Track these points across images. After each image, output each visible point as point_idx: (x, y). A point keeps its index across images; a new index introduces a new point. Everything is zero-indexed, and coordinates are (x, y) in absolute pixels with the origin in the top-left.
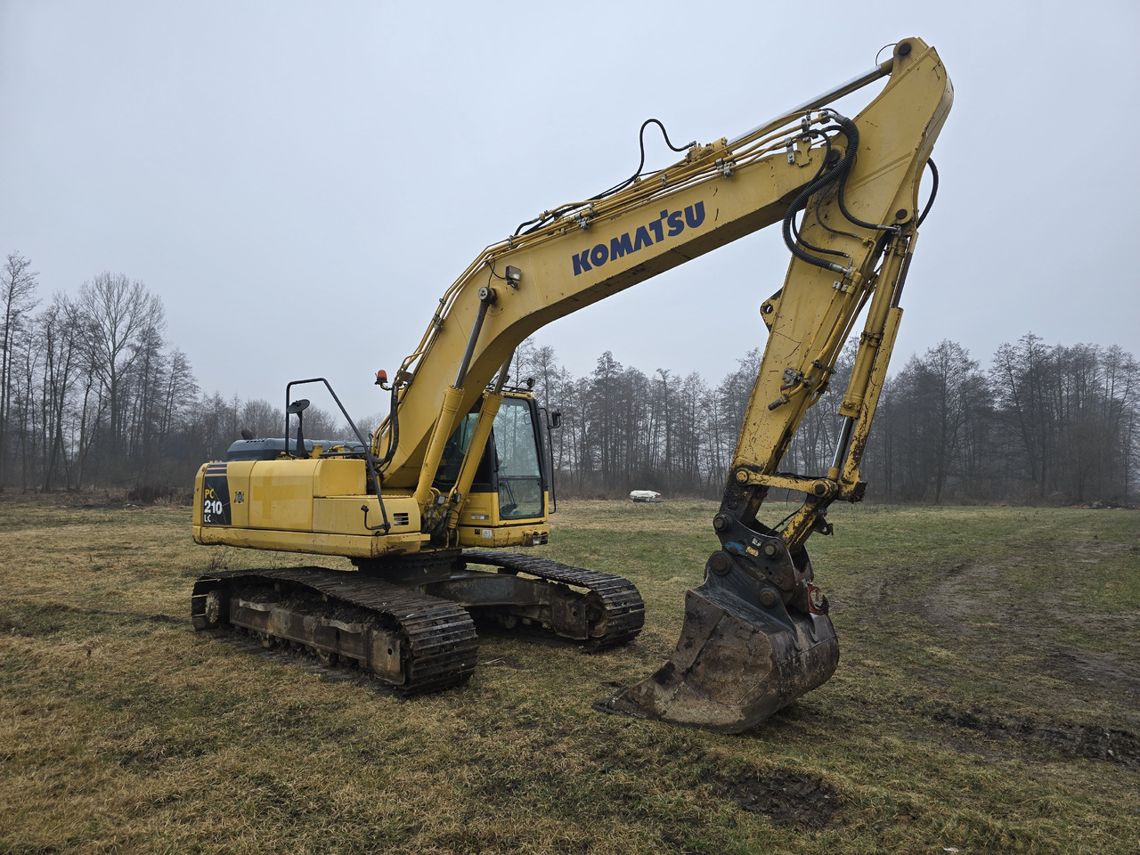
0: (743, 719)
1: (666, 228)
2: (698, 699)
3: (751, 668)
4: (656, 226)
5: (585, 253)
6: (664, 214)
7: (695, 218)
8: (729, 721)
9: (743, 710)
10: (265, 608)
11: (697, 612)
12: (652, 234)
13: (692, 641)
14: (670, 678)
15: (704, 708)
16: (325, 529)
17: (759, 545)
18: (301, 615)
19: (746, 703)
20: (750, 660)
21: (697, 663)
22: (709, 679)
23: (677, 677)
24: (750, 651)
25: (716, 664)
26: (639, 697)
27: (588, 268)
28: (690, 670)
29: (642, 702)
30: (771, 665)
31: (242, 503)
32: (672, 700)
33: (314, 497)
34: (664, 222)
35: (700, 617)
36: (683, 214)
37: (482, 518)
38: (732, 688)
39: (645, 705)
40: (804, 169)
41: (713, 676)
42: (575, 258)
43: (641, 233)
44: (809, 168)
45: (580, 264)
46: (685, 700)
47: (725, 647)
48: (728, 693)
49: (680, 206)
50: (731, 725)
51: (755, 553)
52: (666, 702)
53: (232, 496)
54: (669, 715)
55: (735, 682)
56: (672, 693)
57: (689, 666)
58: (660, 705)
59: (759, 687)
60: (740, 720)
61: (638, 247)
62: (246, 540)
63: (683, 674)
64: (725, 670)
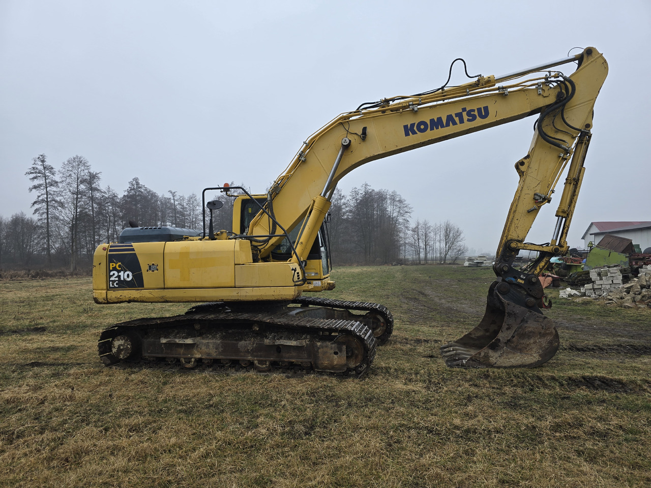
0: (540, 359)
1: (465, 117)
2: (514, 354)
3: (542, 335)
4: (459, 115)
5: (413, 125)
6: (464, 110)
7: (483, 114)
8: (532, 362)
9: (540, 355)
10: (194, 341)
11: (513, 312)
12: (457, 119)
13: (510, 326)
14: (498, 346)
15: (518, 358)
16: (249, 285)
17: (524, 278)
18: (234, 342)
19: (541, 352)
20: (543, 331)
21: (513, 337)
22: (520, 343)
23: (501, 345)
24: (543, 327)
25: (523, 335)
26: (480, 358)
27: (414, 133)
28: (509, 341)
29: (482, 360)
30: (554, 332)
31: (156, 271)
32: (499, 356)
33: (235, 265)
34: (464, 114)
35: (515, 314)
36: (476, 111)
37: (313, 274)
38: (533, 346)
39: (484, 361)
40: (545, 98)
41: (522, 341)
42: (406, 127)
43: (450, 118)
44: (548, 98)
45: (408, 130)
46: (507, 356)
47: (529, 327)
48: (531, 349)
49: (474, 106)
50: (534, 363)
51: (522, 282)
52: (496, 358)
53: (144, 267)
54: (498, 364)
55: (535, 343)
56: (499, 353)
57: (509, 338)
58: (493, 360)
59: (548, 343)
60: (538, 360)
61: (448, 125)
62: (162, 297)
63: (505, 343)
64: (529, 337)
